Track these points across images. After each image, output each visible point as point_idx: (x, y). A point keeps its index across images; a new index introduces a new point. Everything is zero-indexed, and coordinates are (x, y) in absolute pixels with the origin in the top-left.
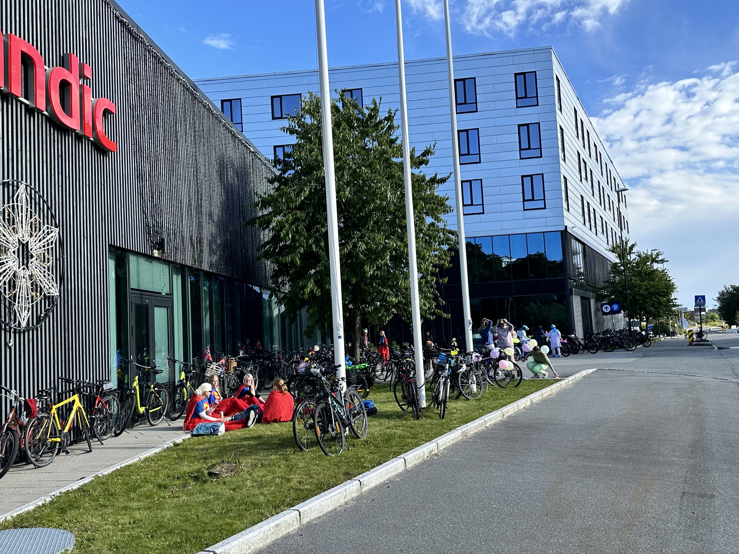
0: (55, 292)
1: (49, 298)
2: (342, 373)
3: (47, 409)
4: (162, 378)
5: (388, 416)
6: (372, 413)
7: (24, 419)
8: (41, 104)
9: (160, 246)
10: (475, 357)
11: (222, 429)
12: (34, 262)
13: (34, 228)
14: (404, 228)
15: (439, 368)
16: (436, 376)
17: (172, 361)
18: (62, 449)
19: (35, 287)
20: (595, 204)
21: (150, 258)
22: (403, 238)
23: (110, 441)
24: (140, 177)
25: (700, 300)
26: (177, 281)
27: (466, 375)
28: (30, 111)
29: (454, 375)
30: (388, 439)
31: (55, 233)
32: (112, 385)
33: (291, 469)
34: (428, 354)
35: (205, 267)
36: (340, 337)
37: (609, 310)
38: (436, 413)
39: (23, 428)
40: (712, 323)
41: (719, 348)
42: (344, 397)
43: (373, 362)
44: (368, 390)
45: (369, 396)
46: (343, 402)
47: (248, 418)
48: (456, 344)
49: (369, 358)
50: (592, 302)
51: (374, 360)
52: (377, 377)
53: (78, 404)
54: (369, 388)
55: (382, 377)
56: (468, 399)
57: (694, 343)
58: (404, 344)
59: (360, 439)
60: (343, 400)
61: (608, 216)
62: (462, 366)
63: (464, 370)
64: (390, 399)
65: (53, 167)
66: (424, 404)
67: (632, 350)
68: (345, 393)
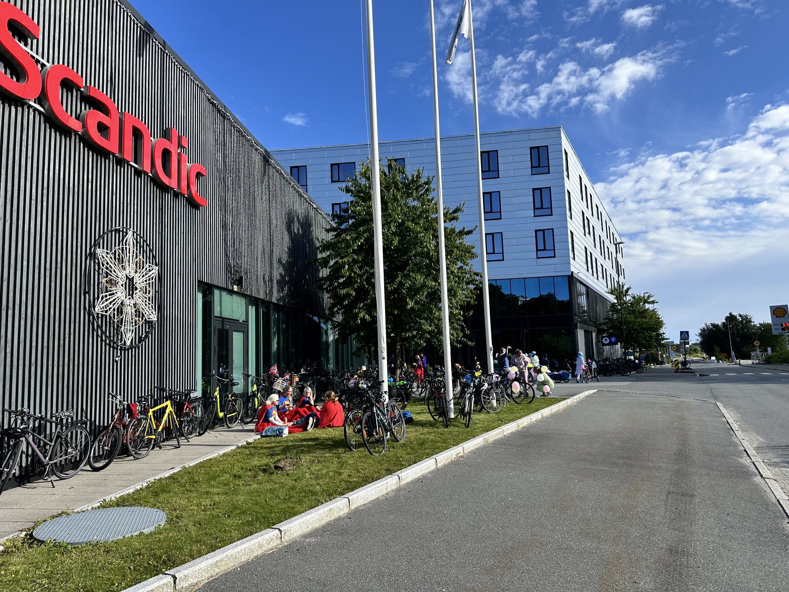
0: (154, 317)
1: (149, 323)
2: (385, 387)
3: (145, 412)
4: (238, 389)
5: (422, 424)
6: (409, 421)
7: (127, 419)
8: (147, 167)
9: (239, 282)
10: (495, 378)
11: (286, 431)
12: (138, 294)
13: (139, 266)
14: (438, 271)
15: (465, 386)
16: (463, 392)
17: (246, 376)
18: (157, 444)
19: (138, 313)
20: (596, 254)
21: (231, 292)
22: (436, 279)
23: (194, 439)
24: (225, 226)
25: (684, 335)
26: (252, 310)
27: (487, 392)
28: (138, 173)
29: (478, 392)
30: (422, 443)
31: (155, 270)
32: (198, 393)
33: (342, 465)
34: (456, 375)
35: (274, 300)
36: (384, 358)
37: (608, 341)
38: (462, 423)
39: (125, 427)
40: (695, 355)
41: (700, 375)
42: (387, 407)
43: (410, 380)
44: (406, 403)
45: (406, 408)
46: (386, 411)
47: (308, 424)
48: (479, 367)
49: (407, 377)
50: (594, 335)
51: (411, 379)
52: (413, 393)
53: (170, 409)
54: (406, 401)
55: (417, 393)
56: (489, 413)
57: (679, 371)
58: (436, 366)
59: (400, 442)
60: (385, 410)
61: (608, 265)
62: (484, 385)
63: (486, 388)
64: (424, 411)
65: (155, 217)
66: (452, 416)
67: (627, 376)
68: (387, 404)
